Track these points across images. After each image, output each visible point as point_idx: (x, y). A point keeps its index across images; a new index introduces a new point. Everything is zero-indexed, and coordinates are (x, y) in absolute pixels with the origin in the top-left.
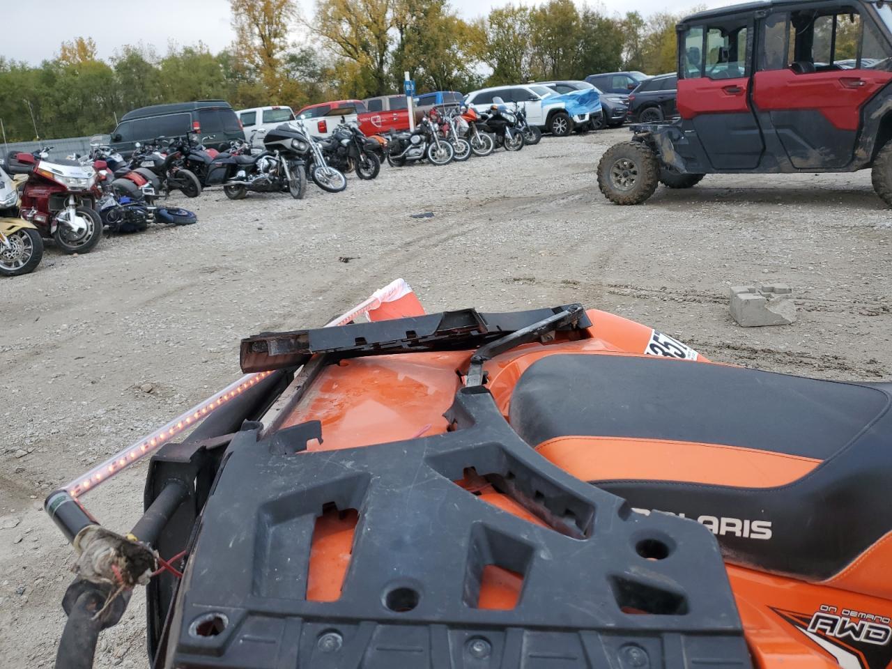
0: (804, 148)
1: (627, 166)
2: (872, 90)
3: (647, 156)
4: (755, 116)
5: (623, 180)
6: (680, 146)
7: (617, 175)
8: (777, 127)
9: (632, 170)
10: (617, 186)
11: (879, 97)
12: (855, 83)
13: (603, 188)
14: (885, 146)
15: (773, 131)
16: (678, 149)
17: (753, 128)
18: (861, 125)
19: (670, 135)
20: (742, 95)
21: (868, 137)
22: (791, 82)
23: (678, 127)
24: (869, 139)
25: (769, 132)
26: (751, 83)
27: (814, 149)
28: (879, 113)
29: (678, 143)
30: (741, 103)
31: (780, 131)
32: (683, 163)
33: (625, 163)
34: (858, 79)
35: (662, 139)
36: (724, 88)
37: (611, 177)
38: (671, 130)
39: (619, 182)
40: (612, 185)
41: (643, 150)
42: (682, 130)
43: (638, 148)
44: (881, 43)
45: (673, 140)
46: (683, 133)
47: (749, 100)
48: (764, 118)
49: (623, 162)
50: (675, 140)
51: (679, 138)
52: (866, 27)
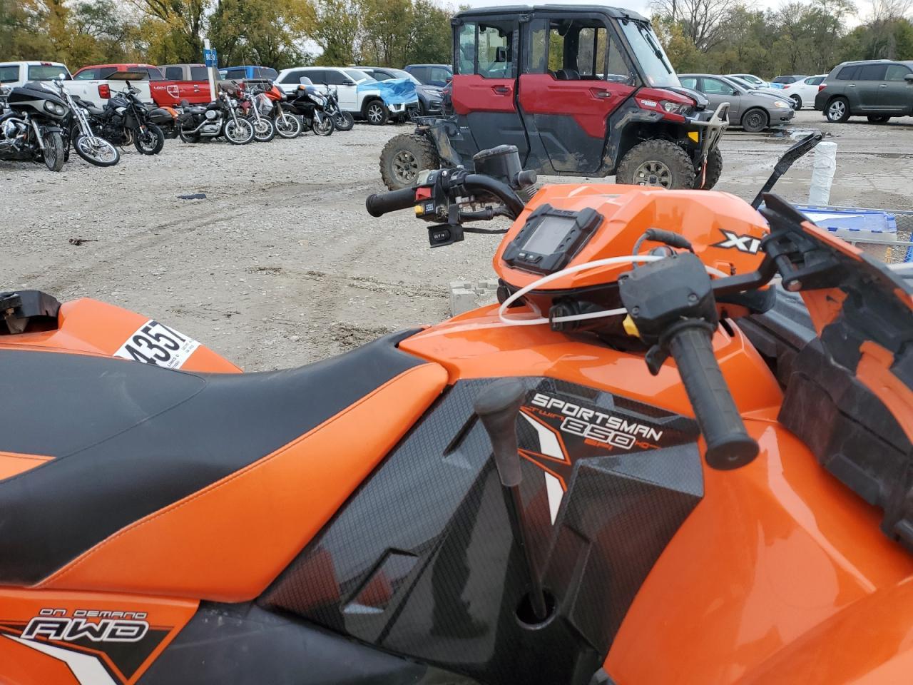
0: (564, 153)
1: (408, 159)
2: (616, 102)
3: (426, 150)
4: (521, 117)
5: (405, 173)
6: (456, 141)
7: (399, 167)
8: (540, 130)
9: (413, 163)
10: (399, 178)
11: (622, 109)
12: (602, 94)
13: (386, 180)
14: (626, 156)
15: (537, 133)
16: (454, 145)
17: (519, 129)
18: (608, 134)
19: (447, 130)
20: (509, 95)
21: (612, 145)
22: (551, 87)
23: (455, 123)
24: (614, 148)
25: (533, 134)
26: (517, 84)
27: (571, 153)
28: (621, 123)
29: (453, 139)
30: (508, 103)
31: (542, 134)
32: (459, 159)
33: (406, 156)
34: (604, 91)
35: (439, 134)
36: (494, 87)
37: (393, 169)
38: (448, 125)
39: (401, 174)
40: (394, 177)
41: (422, 143)
42: (457, 125)
43: (417, 141)
44: (624, 58)
45: (449, 136)
46: (459, 129)
47: (516, 102)
48: (530, 120)
49: (404, 154)
50: (451, 136)
51: (456, 133)
52: (612, 42)
